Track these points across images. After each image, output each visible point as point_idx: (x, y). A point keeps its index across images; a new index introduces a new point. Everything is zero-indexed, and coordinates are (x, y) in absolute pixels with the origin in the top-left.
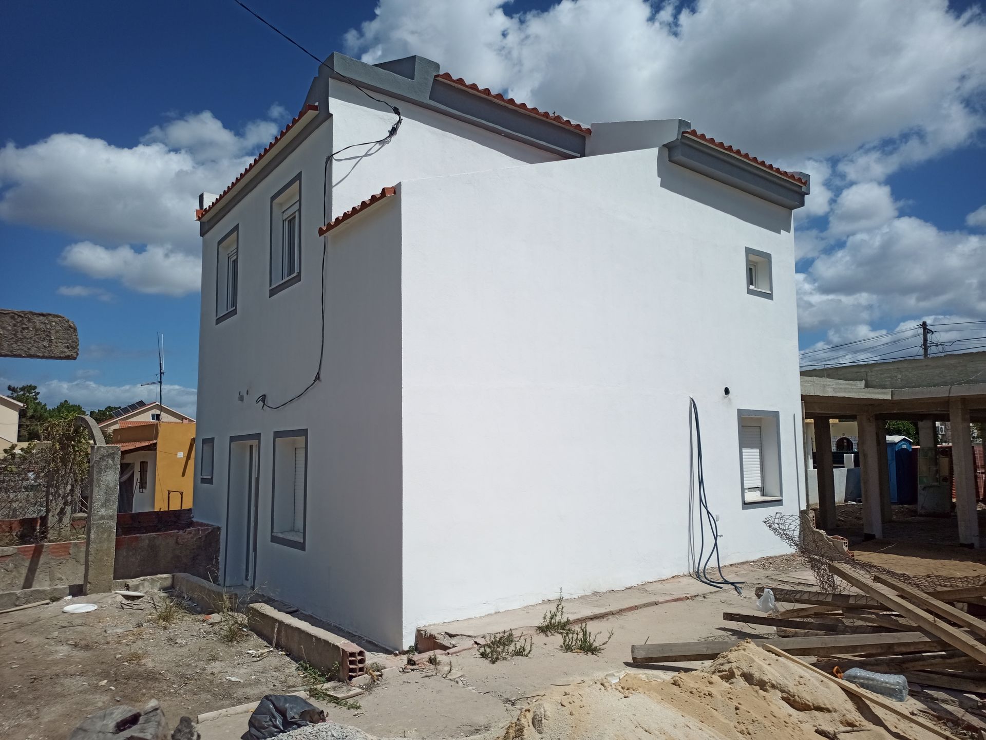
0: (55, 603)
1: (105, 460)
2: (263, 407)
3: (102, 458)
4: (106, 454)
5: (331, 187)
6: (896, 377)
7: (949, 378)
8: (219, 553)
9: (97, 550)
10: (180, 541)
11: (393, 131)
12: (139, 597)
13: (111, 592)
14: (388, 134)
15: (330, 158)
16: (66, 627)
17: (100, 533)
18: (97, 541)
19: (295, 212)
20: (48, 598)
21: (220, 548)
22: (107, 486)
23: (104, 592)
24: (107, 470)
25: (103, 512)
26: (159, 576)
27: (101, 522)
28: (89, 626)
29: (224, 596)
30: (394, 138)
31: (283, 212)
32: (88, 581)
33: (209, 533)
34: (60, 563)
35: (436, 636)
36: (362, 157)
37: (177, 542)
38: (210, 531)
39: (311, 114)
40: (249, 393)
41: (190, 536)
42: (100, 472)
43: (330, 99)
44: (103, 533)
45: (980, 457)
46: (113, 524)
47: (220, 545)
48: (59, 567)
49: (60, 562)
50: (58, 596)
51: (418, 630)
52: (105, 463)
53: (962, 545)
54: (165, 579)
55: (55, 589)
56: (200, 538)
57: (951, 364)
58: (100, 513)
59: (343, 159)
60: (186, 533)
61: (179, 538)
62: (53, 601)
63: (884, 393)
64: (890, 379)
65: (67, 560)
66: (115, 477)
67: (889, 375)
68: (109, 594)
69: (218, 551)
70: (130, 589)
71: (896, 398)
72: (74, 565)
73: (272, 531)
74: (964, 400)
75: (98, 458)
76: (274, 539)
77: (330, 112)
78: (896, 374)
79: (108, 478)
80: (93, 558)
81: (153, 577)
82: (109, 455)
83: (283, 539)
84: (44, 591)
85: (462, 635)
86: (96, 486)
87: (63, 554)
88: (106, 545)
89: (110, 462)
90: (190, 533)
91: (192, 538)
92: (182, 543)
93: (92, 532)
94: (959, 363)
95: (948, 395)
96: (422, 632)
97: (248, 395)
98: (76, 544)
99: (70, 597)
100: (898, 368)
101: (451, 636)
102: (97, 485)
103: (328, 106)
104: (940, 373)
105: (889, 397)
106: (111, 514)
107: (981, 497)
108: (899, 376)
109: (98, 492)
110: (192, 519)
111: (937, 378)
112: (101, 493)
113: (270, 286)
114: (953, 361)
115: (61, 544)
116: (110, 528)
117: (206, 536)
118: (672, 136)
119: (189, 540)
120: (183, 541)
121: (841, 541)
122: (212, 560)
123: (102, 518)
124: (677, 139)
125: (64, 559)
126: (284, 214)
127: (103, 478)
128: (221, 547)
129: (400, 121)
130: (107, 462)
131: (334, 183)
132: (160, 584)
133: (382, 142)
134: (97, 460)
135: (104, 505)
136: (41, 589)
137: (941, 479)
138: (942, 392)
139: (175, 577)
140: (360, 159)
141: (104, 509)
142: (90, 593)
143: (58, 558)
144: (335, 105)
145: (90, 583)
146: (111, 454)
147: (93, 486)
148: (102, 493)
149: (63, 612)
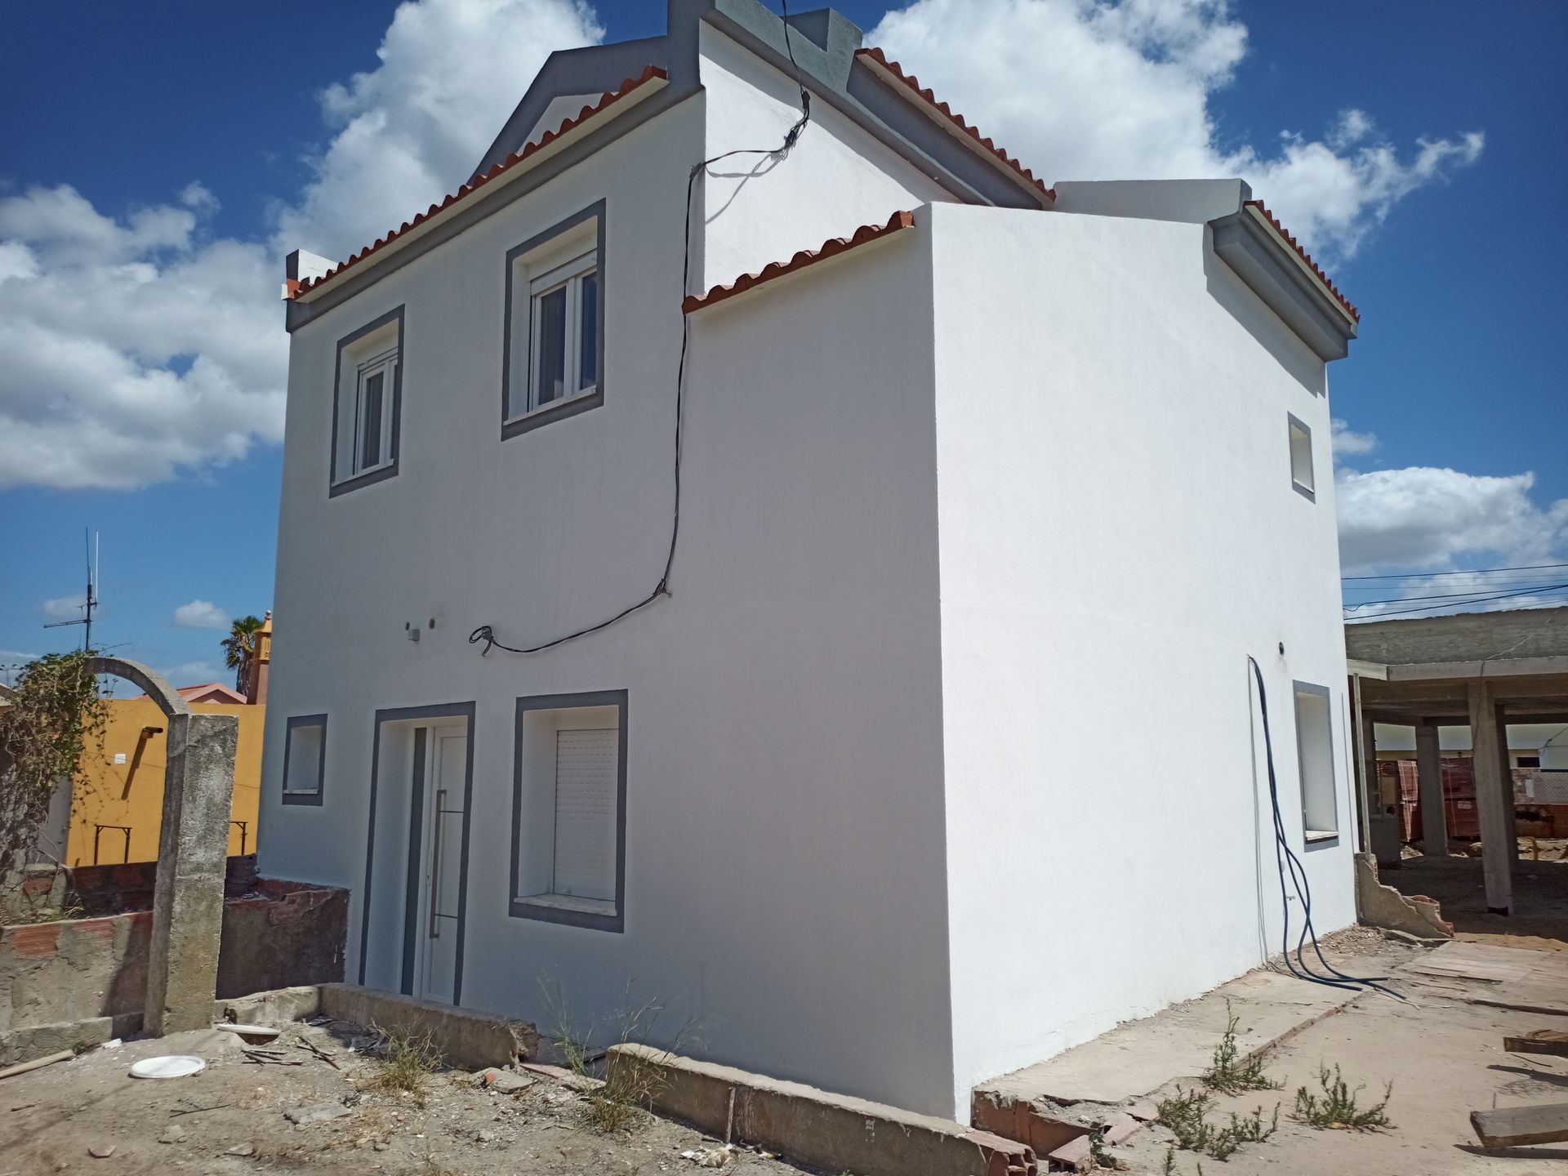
0: (85, 1057)
1: (207, 745)
2: (484, 653)
3: (202, 741)
4: (210, 733)
5: (702, 223)
6: (1379, 646)
7: (1463, 649)
8: (345, 941)
9: (186, 938)
10: (274, 918)
11: (791, 138)
12: (272, 1037)
13: (210, 1028)
14: (783, 143)
15: (700, 169)
16: (185, 1113)
17: (192, 902)
18: (187, 919)
19: (567, 281)
20: (67, 1046)
21: (346, 931)
22: (210, 800)
23: (195, 1029)
24: (211, 766)
25: (200, 856)
26: (291, 989)
27: (196, 877)
28: (237, 1106)
29: (512, 1032)
30: (792, 151)
31: (531, 282)
32: (167, 1005)
33: (327, 902)
34: (36, 968)
35: (1035, 1104)
36: (748, 176)
37: (268, 922)
38: (329, 898)
39: (656, 83)
40: (436, 624)
41: (295, 906)
42: (196, 771)
43: (700, 55)
44: (198, 901)
46: (219, 880)
47: (346, 926)
48: (32, 976)
49: (35, 965)
50: (88, 1042)
51: (977, 1093)
52: (206, 751)
53: (1492, 910)
54: (306, 995)
55: (83, 1026)
56: (310, 912)
57: (1468, 629)
58: (193, 859)
59: (721, 173)
60: (286, 902)
61: (273, 911)
62: (79, 1053)
63: (1379, 670)
64: (1368, 650)
65: (51, 961)
66: (225, 781)
67: (1367, 644)
68: (208, 1032)
69: (342, 938)
70: (238, 1021)
71: (1394, 678)
72: (64, 971)
73: (514, 893)
74: (1491, 684)
75: (194, 739)
76: (515, 910)
77: (703, 82)
78: (1378, 643)
79: (212, 783)
80: (177, 954)
81: (282, 992)
82: (216, 735)
83: (550, 909)
84: (58, 1032)
85: (1086, 1101)
86: (188, 800)
87: (42, 948)
88: (203, 927)
89: (218, 749)
90: (292, 902)
91: (296, 911)
92: (277, 922)
93: (177, 899)
94: (1481, 627)
95: (1479, 675)
96: (988, 1096)
97: (434, 630)
98: (70, 927)
99: (117, 1042)
100: (1381, 633)
101: (1064, 1103)
102: (191, 798)
103: (699, 70)
104: (1451, 642)
105: (1383, 677)
106: (215, 860)
107: (1409, 838)
108: (1384, 646)
109: (192, 813)
110: (259, 875)
111: (1445, 649)
112: (198, 814)
113: (505, 417)
114: (1471, 625)
115: (37, 928)
116: (213, 889)
117: (322, 908)
118: (1229, 207)
119: (291, 915)
120: (279, 917)
121: (1430, 904)
122: (332, 956)
123: (198, 868)
124: (1238, 212)
125: (44, 959)
126: (533, 284)
127: (203, 783)
128: (349, 929)
129: (804, 122)
130: (212, 750)
131: (708, 216)
132: (296, 1007)
133: (776, 154)
134: (192, 743)
135: (202, 840)
136: (53, 1026)
137: (1385, 809)
138: (1469, 670)
139: (326, 993)
140: (746, 179)
141: (203, 850)
142: (170, 1032)
143: (31, 957)
144: (710, 71)
145: (169, 1010)
146: (220, 732)
147: (181, 800)
148: (200, 815)
149: (130, 1076)
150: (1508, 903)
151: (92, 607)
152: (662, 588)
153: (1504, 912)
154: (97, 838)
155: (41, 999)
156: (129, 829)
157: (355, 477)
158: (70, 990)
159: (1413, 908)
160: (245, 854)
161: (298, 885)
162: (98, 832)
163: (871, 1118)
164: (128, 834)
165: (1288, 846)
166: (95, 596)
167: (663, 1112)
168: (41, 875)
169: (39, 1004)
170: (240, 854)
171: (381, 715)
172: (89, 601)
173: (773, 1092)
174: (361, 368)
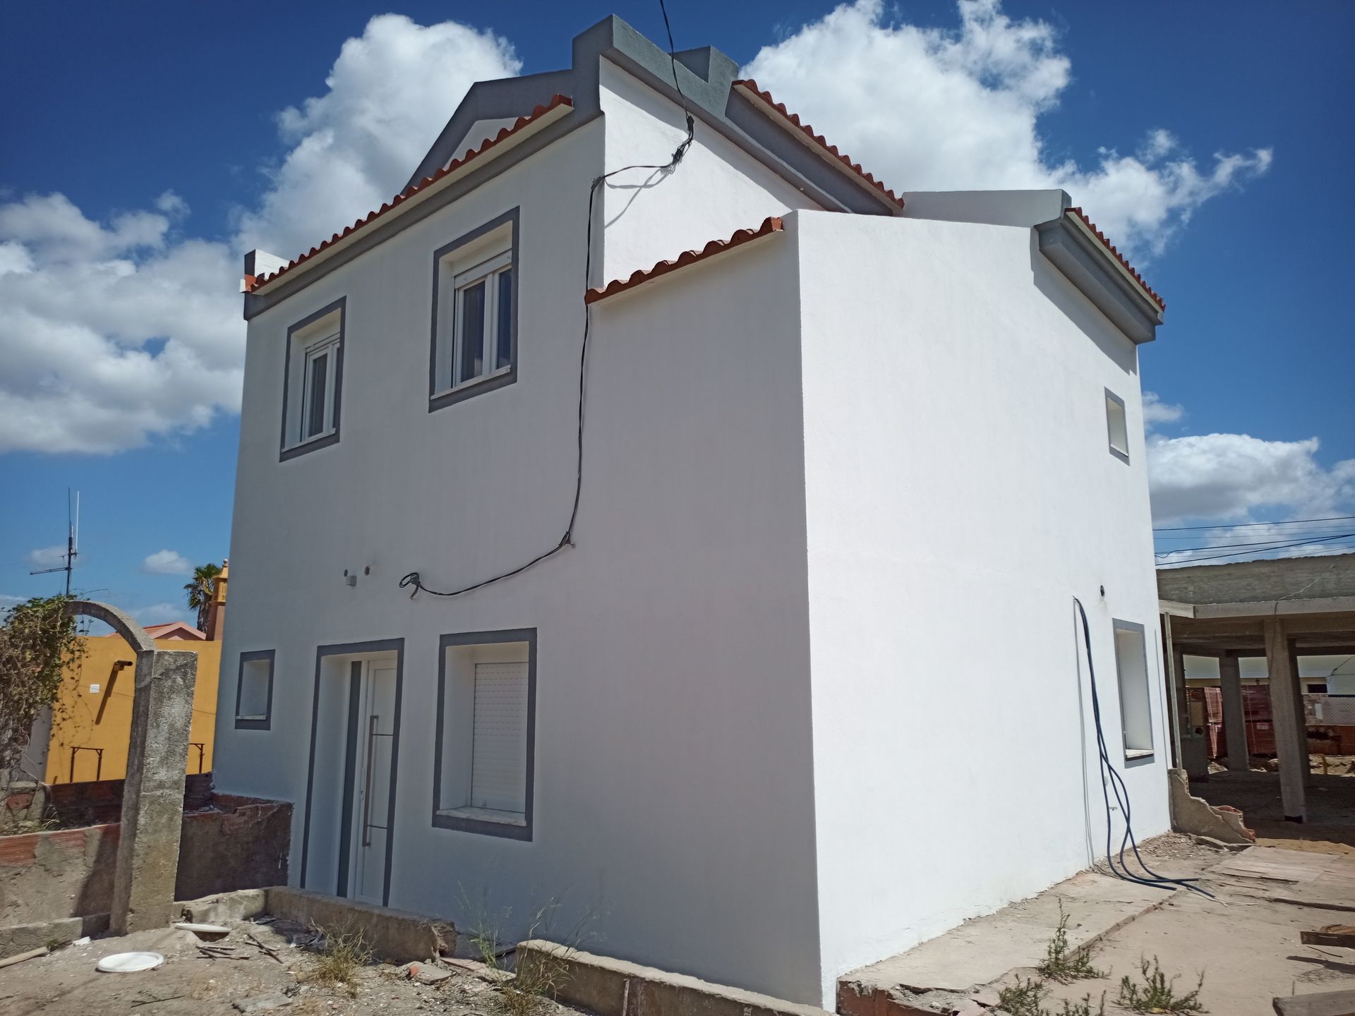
0: (57, 953)
1: (170, 677)
2: (412, 596)
3: (166, 674)
4: (173, 667)
5: (601, 227)
6: (1186, 588)
7: (1259, 591)
8: (289, 849)
9: (149, 847)
10: (226, 829)
11: (678, 156)
12: (223, 935)
13: (169, 927)
14: (671, 159)
15: (600, 181)
16: (144, 1003)
17: (155, 815)
18: (150, 830)
19: (486, 276)
20: (42, 943)
21: (290, 840)
22: (172, 726)
23: (156, 928)
24: (173, 696)
25: (162, 775)
26: (240, 892)
27: (159, 793)
28: (191, 997)
29: (433, 929)
30: (679, 166)
31: (455, 277)
32: (130, 906)
33: (274, 815)
34: (16, 875)
35: (892, 992)
36: (641, 187)
37: (221, 832)
38: (275, 810)
39: (563, 109)
40: (371, 571)
41: (246, 818)
42: (160, 700)
43: (600, 86)
44: (160, 814)
45: (1212, 703)
46: (179, 796)
47: (289, 835)
48: (13, 881)
49: (15, 872)
50: (61, 940)
51: (841, 983)
52: (169, 683)
53: (1288, 819)
54: (254, 898)
55: (57, 926)
56: (259, 823)
57: (1263, 573)
58: (157, 777)
59: (618, 185)
60: (237, 814)
61: (226, 822)
62: (53, 949)
63: (1186, 609)
64: (1177, 592)
65: (30, 867)
66: (185, 710)
67: (1176, 586)
68: (168, 931)
69: (286, 846)
70: (194, 920)
71: (1199, 616)
72: (41, 876)
73: (436, 806)
74: (1284, 621)
75: (159, 672)
76: (438, 821)
77: (602, 108)
78: (1186, 585)
79: (173, 711)
80: (141, 862)
81: (233, 894)
82: (178, 668)
83: (468, 820)
84: (34, 932)
85: (937, 989)
86: (152, 725)
87: (23, 857)
88: (164, 837)
89: (180, 681)
90: (244, 814)
91: (246, 822)
92: (229, 832)
93: (142, 812)
94: (1274, 572)
95: (1273, 614)
96: (851, 985)
97: (369, 576)
98: (46, 838)
99: (86, 940)
100: (1189, 577)
101: (917, 991)
102: (155, 725)
103: (599, 99)
104: (1248, 585)
105: (1191, 615)
106: (176, 778)
107: (1215, 755)
108: (1191, 588)
109: (156, 737)
110: (214, 791)
111: (1243, 591)
112: (161, 739)
113: (432, 392)
114: (1265, 570)
115: (19, 838)
116: (173, 804)
117: (269, 819)
118: (1053, 213)
119: (242, 826)
120: (232, 828)
121: (1234, 813)
122: (277, 861)
123: (161, 785)
124: (1060, 217)
125: (23, 866)
126: (457, 279)
127: (165, 710)
128: (292, 838)
129: (689, 142)
130: (174, 682)
131: (606, 222)
132: (245, 908)
133: (664, 169)
134: (157, 676)
135: (164, 761)
136: (30, 926)
137: (1194, 729)
138: (1264, 609)
139: (271, 895)
140: (640, 190)
141: (165, 769)
142: (133, 931)
143: (12, 864)
144: (608, 99)
145: (132, 911)
146: (182, 666)
147: (147, 725)
148: (162, 738)
149: (97, 970)
150: (1302, 812)
151: (72, 557)
152: (567, 540)
153: (1298, 820)
154: (73, 758)
155: (20, 902)
156: (101, 750)
157: (302, 444)
158: (46, 894)
159: (1220, 816)
160: (203, 772)
161: (248, 799)
162: (74, 753)
163: (748, 1006)
164: (100, 755)
165: (1110, 763)
166: (75, 547)
167: (566, 1001)
168: (22, 792)
169: (18, 906)
170: (198, 773)
171: (322, 650)
172: (70, 552)
173: (662, 983)
174: (308, 350)
